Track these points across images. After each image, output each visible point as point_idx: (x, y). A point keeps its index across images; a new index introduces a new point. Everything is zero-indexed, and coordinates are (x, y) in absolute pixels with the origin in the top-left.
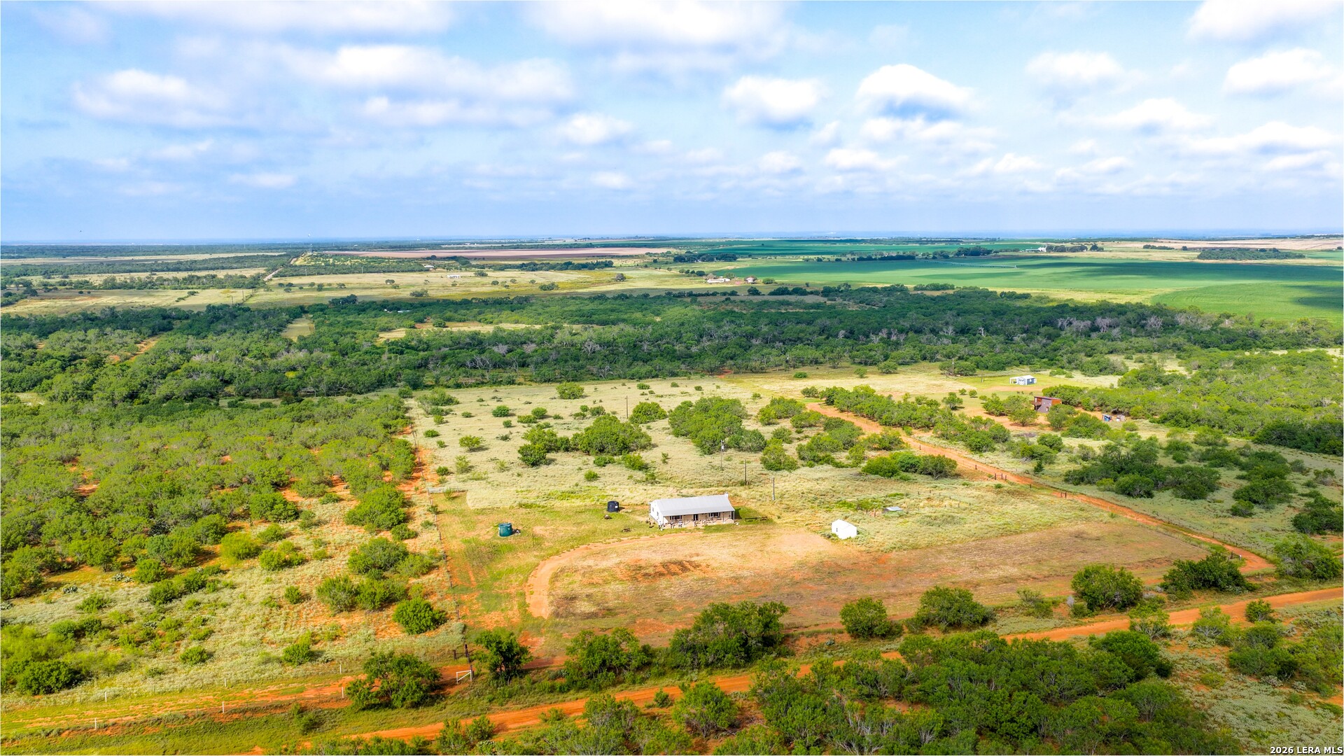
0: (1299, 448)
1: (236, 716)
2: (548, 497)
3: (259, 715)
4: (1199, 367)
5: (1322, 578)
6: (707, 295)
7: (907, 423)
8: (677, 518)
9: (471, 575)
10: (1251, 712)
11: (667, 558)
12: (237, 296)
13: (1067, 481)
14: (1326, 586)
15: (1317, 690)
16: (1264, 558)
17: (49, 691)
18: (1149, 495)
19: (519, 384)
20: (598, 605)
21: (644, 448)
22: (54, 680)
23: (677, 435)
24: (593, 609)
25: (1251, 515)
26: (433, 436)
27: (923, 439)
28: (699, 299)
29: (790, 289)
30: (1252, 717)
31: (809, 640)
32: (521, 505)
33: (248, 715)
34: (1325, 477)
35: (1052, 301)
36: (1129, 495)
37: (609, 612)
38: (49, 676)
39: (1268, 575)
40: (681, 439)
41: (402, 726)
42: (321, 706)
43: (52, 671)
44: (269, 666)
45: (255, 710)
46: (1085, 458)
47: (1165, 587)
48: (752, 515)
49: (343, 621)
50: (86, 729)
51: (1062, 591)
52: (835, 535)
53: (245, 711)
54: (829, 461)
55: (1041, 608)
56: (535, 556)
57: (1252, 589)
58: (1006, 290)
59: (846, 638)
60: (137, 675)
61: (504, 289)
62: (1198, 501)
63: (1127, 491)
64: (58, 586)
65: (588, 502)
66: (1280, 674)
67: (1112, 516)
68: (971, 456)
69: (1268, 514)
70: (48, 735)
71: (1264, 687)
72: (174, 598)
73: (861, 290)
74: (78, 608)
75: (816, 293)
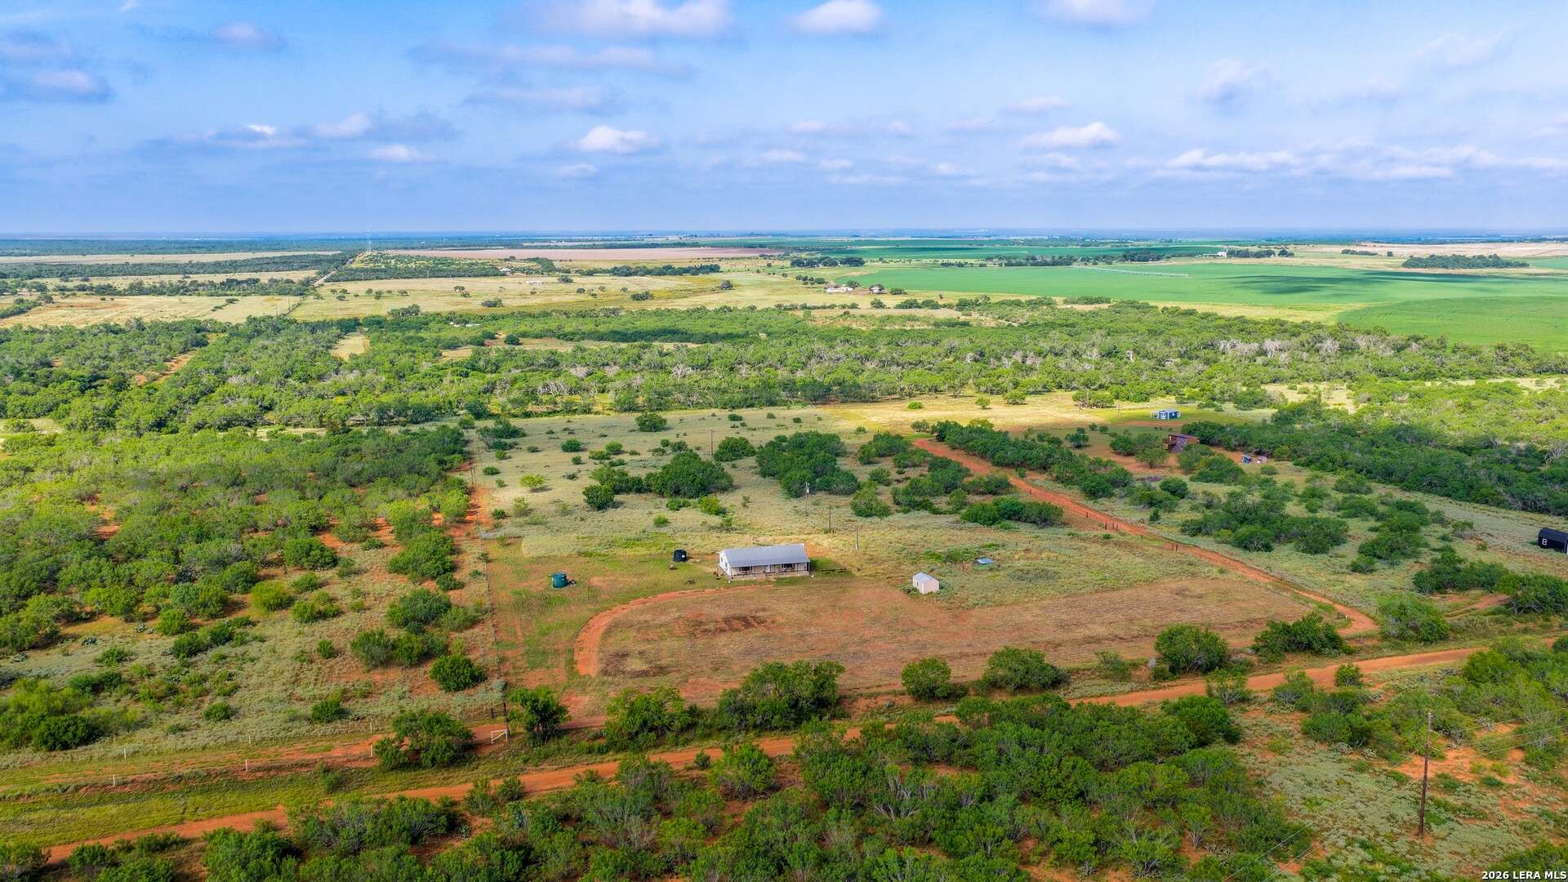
0: (1448, 496)
1: (259, 774)
2: (612, 544)
3: (284, 774)
4: (1369, 400)
5: (1427, 641)
6: (824, 307)
7: (1022, 464)
8: (746, 569)
9: (518, 629)
10: (1310, 779)
11: (731, 613)
12: (278, 306)
13: (1183, 531)
14: (1430, 649)
15: (1386, 758)
16: (1373, 618)
17: (65, 746)
18: (1268, 548)
19: (596, 413)
20: (651, 662)
21: (724, 490)
22: (70, 735)
23: (764, 475)
24: (645, 667)
25: (1372, 571)
26: (492, 474)
27: (1036, 482)
28: (813, 312)
29: (921, 301)
30: (1310, 784)
31: (868, 701)
32: (580, 554)
33: (272, 773)
34: (1463, 530)
35: (1220, 318)
36: (1246, 548)
37: (662, 670)
38: (66, 731)
39: (1370, 637)
40: (768, 479)
41: (432, 785)
42: (348, 765)
43: (69, 726)
44: (297, 724)
45: (280, 769)
46: (1209, 506)
47: (1257, 650)
48: (831, 567)
49: (377, 677)
50: (104, 786)
51: (1148, 654)
52: (915, 590)
53: (269, 769)
54: (926, 506)
55: (1119, 671)
56: (589, 610)
57: (1350, 652)
58: (1169, 305)
59: (907, 700)
60: (158, 732)
61: (591, 298)
62: (1318, 556)
63: (1245, 544)
64: (75, 638)
65: (654, 550)
66: (1351, 742)
67: (1221, 572)
68: (1084, 502)
69: (1391, 571)
70: (65, 791)
71: (1331, 755)
72: (200, 651)
73: (1002, 303)
74: (96, 661)
75: (950, 306)
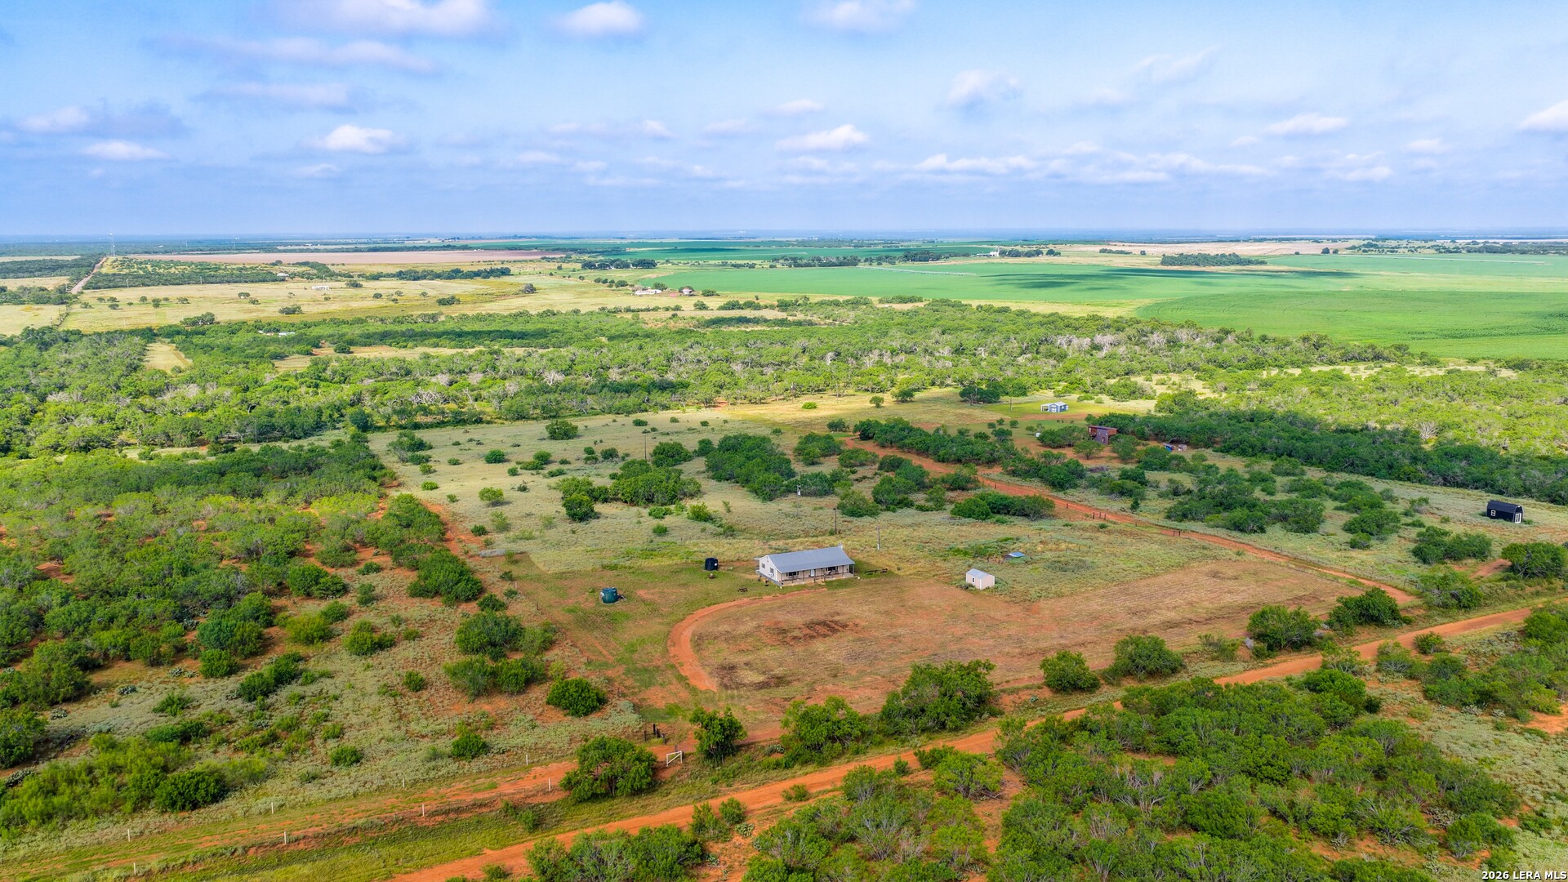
0: (1373, 475)
1: (439, 818)
2: (628, 554)
3: (464, 816)
4: (1225, 389)
5: (1466, 608)
6: (648, 310)
7: (976, 459)
8: (792, 574)
9: (600, 648)
10: (1471, 741)
11: (808, 618)
12: (47, 315)
13: (1169, 517)
14: (1471, 615)
15: (1516, 717)
16: (1403, 590)
17: (195, 806)
18: (1263, 530)
19: (488, 422)
20: (764, 673)
21: (693, 496)
22: (203, 792)
24: (762, 678)
25: (1368, 547)
26: (432, 489)
27: (992, 476)
28: (642, 315)
29: (741, 302)
30: (1474, 746)
31: (1012, 697)
32: (604, 567)
33: (452, 816)
34: (1420, 505)
35: (1035, 315)
36: (1242, 531)
37: (780, 681)
38: (197, 789)
39: (1419, 607)
40: (725, 484)
41: (633, 816)
42: (529, 801)
43: (198, 783)
44: (440, 762)
45: (458, 811)
46: (1176, 493)
47: (1330, 624)
48: (870, 568)
49: (486, 708)
50: (274, 845)
51: (1234, 633)
52: (971, 586)
53: (447, 813)
54: (910, 505)
55: (1223, 652)
56: (661, 624)
57: (1408, 622)
58: (983, 303)
59: (1046, 693)
60: (289, 783)
61: (392, 303)
62: (1311, 535)
63: (1239, 527)
64: (109, 686)
65: (677, 560)
66: (1478, 703)
67: (1238, 554)
68: (1055, 494)
69: (1384, 546)
70: (233, 853)
71: (1468, 717)
72: (270, 692)
73: (821, 303)
74: (155, 711)
75: (772, 307)
